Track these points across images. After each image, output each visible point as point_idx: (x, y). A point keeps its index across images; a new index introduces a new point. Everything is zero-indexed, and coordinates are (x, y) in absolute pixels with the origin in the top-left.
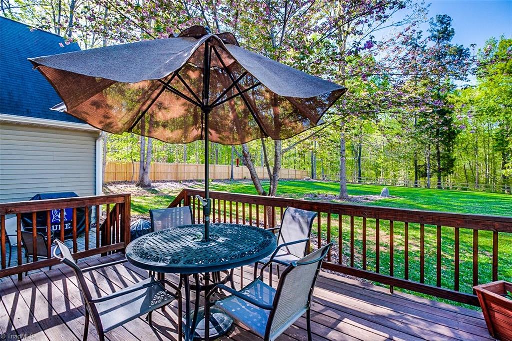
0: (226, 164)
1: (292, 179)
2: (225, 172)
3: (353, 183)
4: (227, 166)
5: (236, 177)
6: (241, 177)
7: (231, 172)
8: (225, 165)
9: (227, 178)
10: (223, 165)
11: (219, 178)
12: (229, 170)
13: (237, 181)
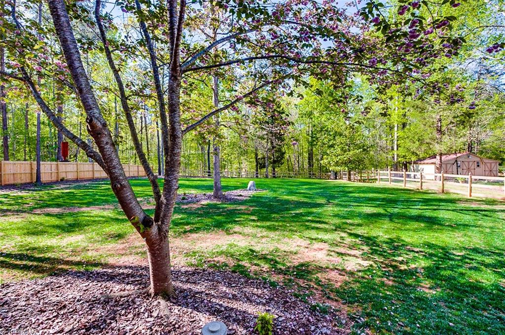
0: (25, 160)
1: (134, 177)
2: (22, 172)
3: (204, 177)
4: (29, 162)
5: (44, 178)
6: (54, 179)
7: (35, 171)
8: (24, 162)
9: (28, 181)
10: (19, 162)
11: (12, 182)
12: (32, 169)
13: (49, 185)
